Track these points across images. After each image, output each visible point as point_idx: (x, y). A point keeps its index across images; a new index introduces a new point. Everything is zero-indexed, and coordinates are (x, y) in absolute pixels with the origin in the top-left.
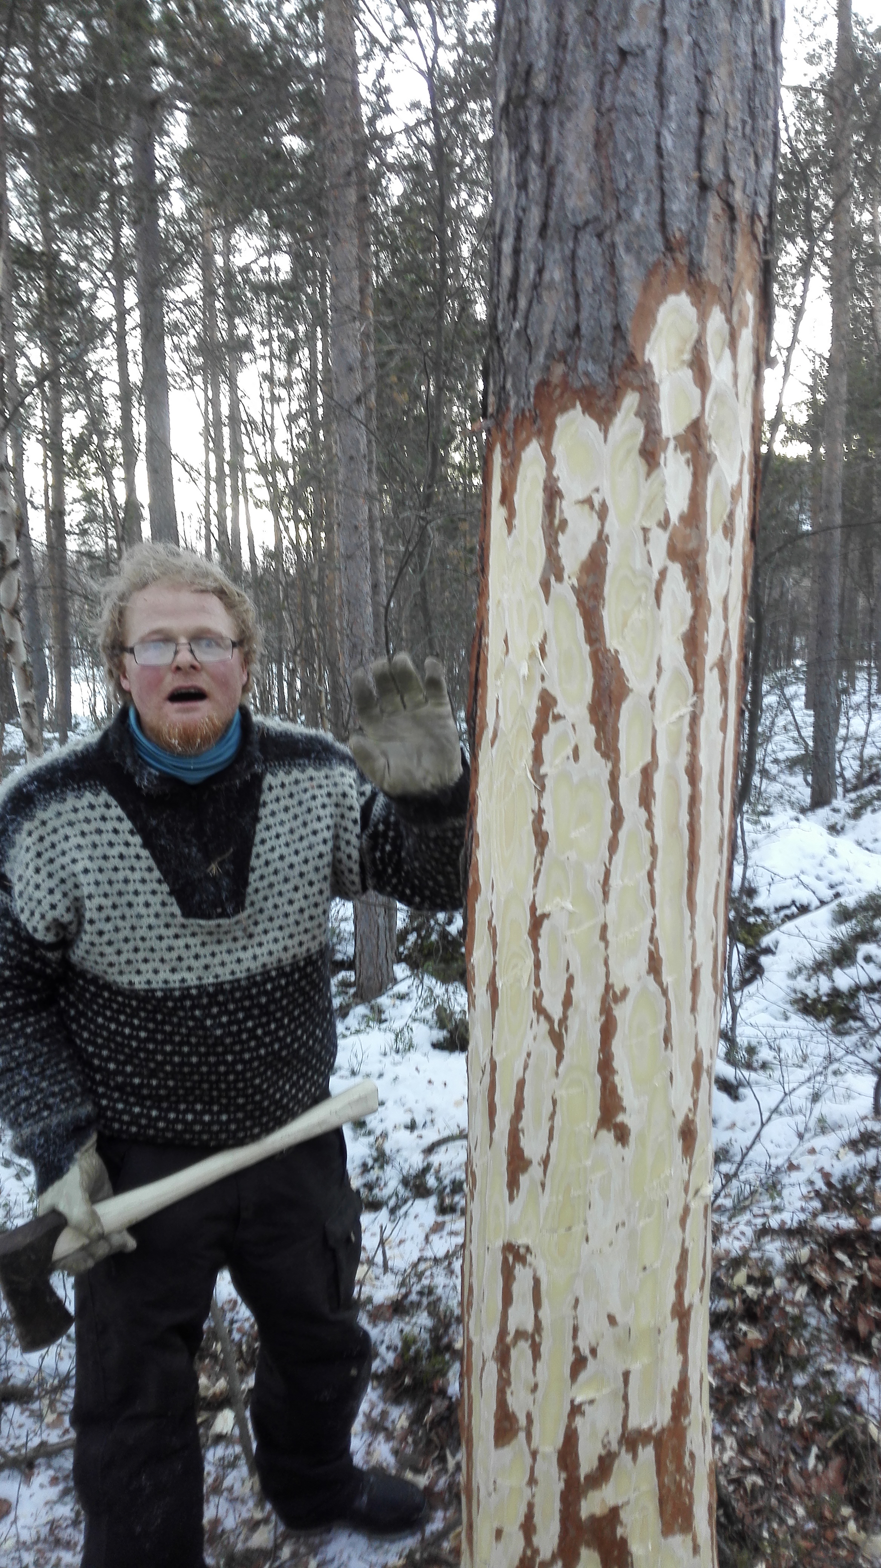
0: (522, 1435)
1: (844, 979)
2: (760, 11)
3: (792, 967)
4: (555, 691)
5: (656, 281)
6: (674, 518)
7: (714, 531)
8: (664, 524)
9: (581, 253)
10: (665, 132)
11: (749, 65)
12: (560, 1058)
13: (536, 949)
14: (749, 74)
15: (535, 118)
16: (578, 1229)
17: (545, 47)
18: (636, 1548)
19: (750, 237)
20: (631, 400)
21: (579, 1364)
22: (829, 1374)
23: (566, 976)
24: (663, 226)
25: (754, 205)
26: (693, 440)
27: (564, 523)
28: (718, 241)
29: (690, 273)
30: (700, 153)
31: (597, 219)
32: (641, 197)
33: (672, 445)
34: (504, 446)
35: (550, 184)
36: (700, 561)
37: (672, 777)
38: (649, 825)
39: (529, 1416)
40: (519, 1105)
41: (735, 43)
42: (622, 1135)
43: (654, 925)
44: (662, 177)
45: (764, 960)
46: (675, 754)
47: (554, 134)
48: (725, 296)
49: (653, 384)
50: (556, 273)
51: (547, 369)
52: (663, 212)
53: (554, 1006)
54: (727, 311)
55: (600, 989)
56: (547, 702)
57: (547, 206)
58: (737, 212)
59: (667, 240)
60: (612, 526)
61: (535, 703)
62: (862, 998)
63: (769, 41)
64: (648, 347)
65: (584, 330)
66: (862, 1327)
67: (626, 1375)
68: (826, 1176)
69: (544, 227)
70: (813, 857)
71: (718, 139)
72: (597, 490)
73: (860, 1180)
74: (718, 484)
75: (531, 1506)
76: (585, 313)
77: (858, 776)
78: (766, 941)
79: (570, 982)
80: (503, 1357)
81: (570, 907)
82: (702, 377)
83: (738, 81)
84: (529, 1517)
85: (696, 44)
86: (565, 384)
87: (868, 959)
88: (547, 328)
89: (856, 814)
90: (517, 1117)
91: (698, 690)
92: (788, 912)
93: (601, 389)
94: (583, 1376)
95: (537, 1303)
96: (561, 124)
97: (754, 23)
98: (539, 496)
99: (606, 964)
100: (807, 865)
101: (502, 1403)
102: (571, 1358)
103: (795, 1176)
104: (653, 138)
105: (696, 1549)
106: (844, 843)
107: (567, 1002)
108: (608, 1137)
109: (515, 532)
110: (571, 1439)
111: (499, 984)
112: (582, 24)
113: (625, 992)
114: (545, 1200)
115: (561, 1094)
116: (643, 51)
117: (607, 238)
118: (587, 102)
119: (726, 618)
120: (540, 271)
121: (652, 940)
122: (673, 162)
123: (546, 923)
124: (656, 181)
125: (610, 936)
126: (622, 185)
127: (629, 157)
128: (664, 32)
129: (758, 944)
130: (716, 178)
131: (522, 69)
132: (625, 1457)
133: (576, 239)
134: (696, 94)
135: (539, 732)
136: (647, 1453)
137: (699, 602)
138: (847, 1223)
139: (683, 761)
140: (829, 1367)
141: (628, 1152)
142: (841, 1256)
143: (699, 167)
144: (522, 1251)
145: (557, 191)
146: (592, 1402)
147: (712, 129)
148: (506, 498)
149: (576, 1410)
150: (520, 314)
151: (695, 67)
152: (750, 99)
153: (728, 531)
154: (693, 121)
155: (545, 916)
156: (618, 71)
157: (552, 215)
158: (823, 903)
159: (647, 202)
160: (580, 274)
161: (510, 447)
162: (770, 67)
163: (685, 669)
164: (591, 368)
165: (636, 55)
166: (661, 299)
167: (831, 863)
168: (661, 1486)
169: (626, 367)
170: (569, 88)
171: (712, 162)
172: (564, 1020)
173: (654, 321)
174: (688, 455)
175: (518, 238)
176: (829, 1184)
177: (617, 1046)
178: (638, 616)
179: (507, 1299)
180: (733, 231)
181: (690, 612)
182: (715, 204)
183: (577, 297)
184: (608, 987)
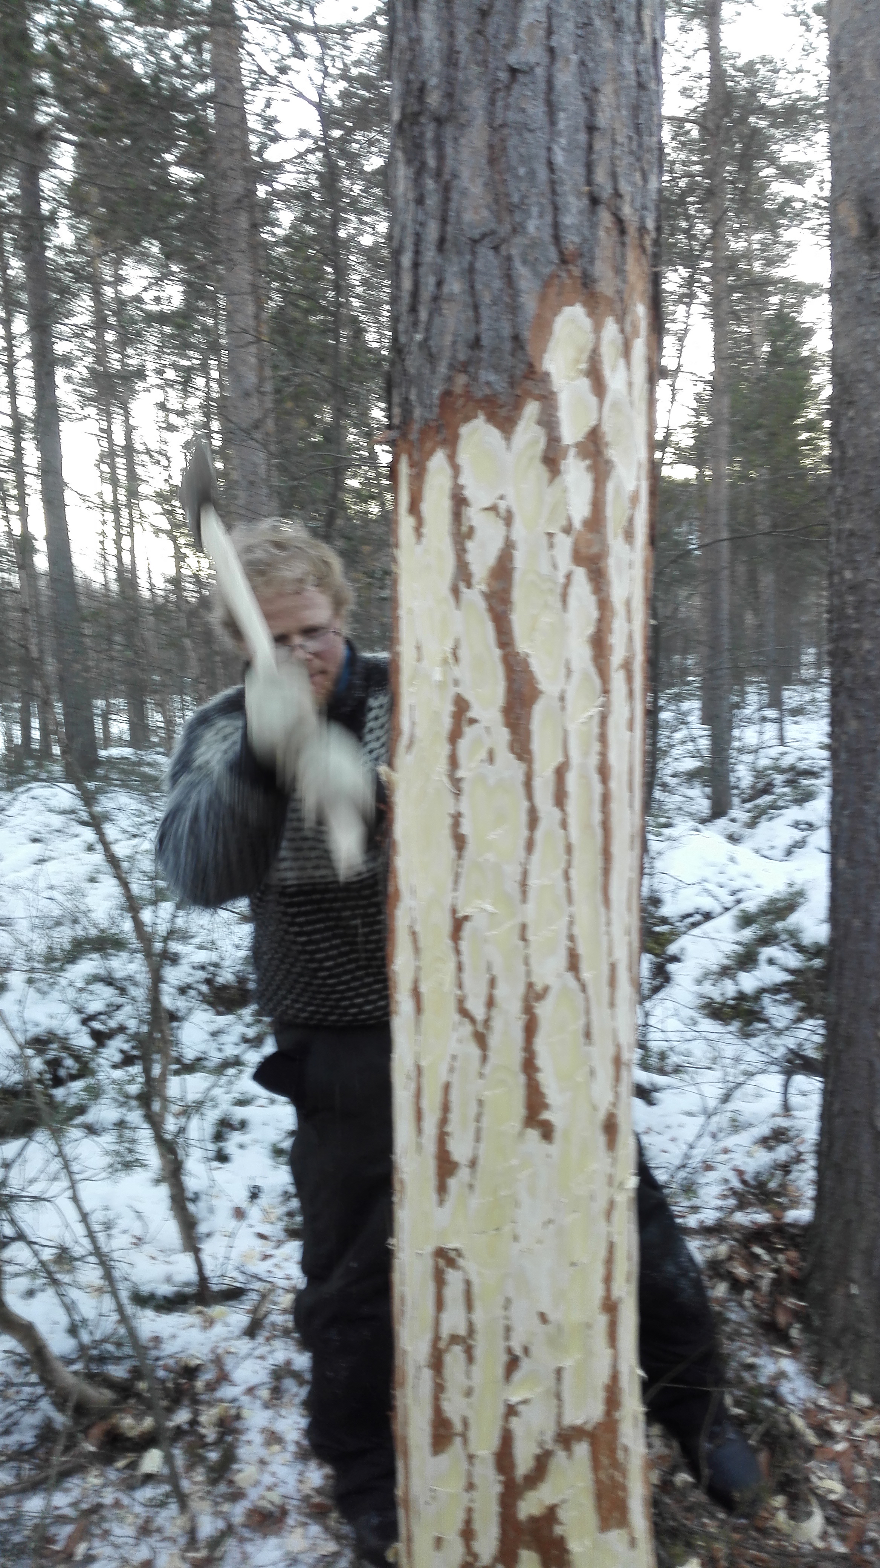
0: (458, 1440)
1: (748, 982)
2: (642, 31)
3: (698, 973)
4: (468, 696)
5: (552, 292)
6: (577, 524)
7: (616, 535)
8: (568, 530)
9: (479, 265)
10: (556, 148)
11: (633, 83)
12: (484, 1059)
13: (458, 952)
14: (634, 92)
15: (430, 135)
16: (507, 1229)
17: (437, 66)
18: (575, 1546)
19: (639, 251)
20: (531, 409)
21: (513, 1364)
22: (751, 1367)
23: (488, 976)
24: (557, 239)
25: (642, 219)
26: (592, 448)
27: (471, 529)
28: (608, 253)
29: (585, 285)
30: (589, 167)
31: (493, 232)
32: (535, 210)
33: (572, 452)
34: (410, 457)
35: (446, 199)
36: (602, 565)
37: (584, 776)
38: (564, 825)
39: (465, 1423)
40: (446, 1108)
41: (619, 61)
42: (547, 1132)
43: (571, 923)
44: (554, 192)
45: (672, 967)
46: (586, 754)
47: (449, 150)
48: (618, 306)
49: (553, 393)
50: (455, 286)
51: (449, 379)
52: (556, 225)
53: (477, 1009)
54: (620, 320)
55: (521, 989)
56: (461, 706)
57: (444, 221)
58: (626, 224)
59: (561, 253)
60: (519, 533)
61: (449, 708)
62: (766, 1000)
63: (651, 60)
64: (547, 356)
65: (485, 341)
66: (782, 1319)
67: (559, 1372)
68: (740, 1173)
69: (442, 242)
70: (713, 865)
71: (606, 155)
72: (502, 498)
73: (772, 1175)
74: (618, 490)
75: (469, 1511)
76: (484, 326)
77: (753, 787)
78: (673, 949)
79: (492, 983)
80: (437, 1363)
81: (489, 908)
82: (599, 387)
83: (623, 100)
84: (468, 1522)
85: (582, 63)
86: (468, 395)
87: (771, 962)
88: (448, 339)
89: (752, 824)
90: (444, 1121)
91: (606, 692)
92: (691, 920)
93: (503, 399)
94: (517, 1376)
95: (469, 1305)
96: (456, 140)
97: (637, 43)
98: (446, 504)
99: (527, 963)
100: (708, 873)
101: (438, 1410)
102: (504, 1358)
103: (711, 1176)
104: (543, 153)
105: (633, 1543)
106: (742, 851)
107: (490, 1003)
108: (533, 1134)
109: (424, 540)
110: (507, 1440)
111: (424, 989)
112: (472, 41)
113: (546, 989)
114: (475, 1202)
115: (487, 1094)
116: (532, 69)
117: (503, 252)
118: (480, 118)
119: (629, 620)
120: (439, 284)
121: (571, 938)
122: (564, 176)
123: (468, 927)
124: (549, 196)
125: (530, 936)
126: (516, 199)
127: (522, 171)
128: (551, 51)
129: (664, 953)
130: (606, 193)
131: (416, 86)
132: (561, 1455)
133: (474, 253)
134: (584, 113)
135: (455, 736)
136: (582, 1449)
137: (604, 605)
138: (763, 1218)
139: (594, 760)
140: (751, 1360)
141: (553, 1149)
142: (758, 1250)
143: (589, 182)
144: (453, 1254)
145: (453, 205)
146: (525, 1402)
147: (601, 145)
148: (414, 508)
149: (511, 1411)
150: (422, 326)
151: (583, 84)
152: (636, 116)
153: (629, 535)
154: (582, 137)
155: (466, 918)
156: (508, 88)
157: (450, 229)
158: (727, 909)
159: (541, 215)
160: (479, 286)
161: (416, 457)
162: (652, 85)
163: (592, 671)
164: (492, 377)
165: (524, 72)
166: (556, 312)
167: (732, 870)
168: (598, 1481)
169: (526, 377)
170: (461, 104)
171: (601, 176)
172: (487, 1022)
173: (550, 333)
174: (588, 462)
175: (417, 252)
176: (744, 1182)
177: (541, 1045)
178: (547, 619)
179: (440, 1304)
180: (623, 244)
181: (595, 614)
182: (605, 218)
183: (476, 307)
184: (530, 985)
